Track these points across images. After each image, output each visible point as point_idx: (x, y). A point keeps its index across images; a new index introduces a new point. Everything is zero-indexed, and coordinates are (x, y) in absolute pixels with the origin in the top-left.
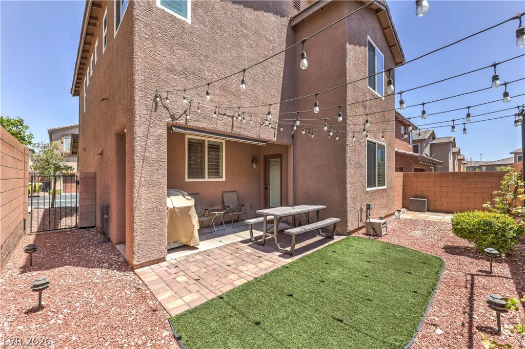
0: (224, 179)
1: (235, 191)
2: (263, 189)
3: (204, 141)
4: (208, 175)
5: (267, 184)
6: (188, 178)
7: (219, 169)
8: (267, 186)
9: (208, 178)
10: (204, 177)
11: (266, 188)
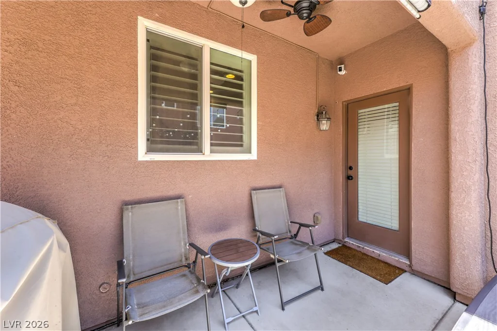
0: (253, 156)
1: (280, 187)
2: (341, 178)
3: (200, 49)
4: (212, 145)
5: (351, 168)
6: (150, 150)
7: (241, 131)
8: (350, 173)
9: (212, 152)
10: (200, 151)
11: (349, 178)
